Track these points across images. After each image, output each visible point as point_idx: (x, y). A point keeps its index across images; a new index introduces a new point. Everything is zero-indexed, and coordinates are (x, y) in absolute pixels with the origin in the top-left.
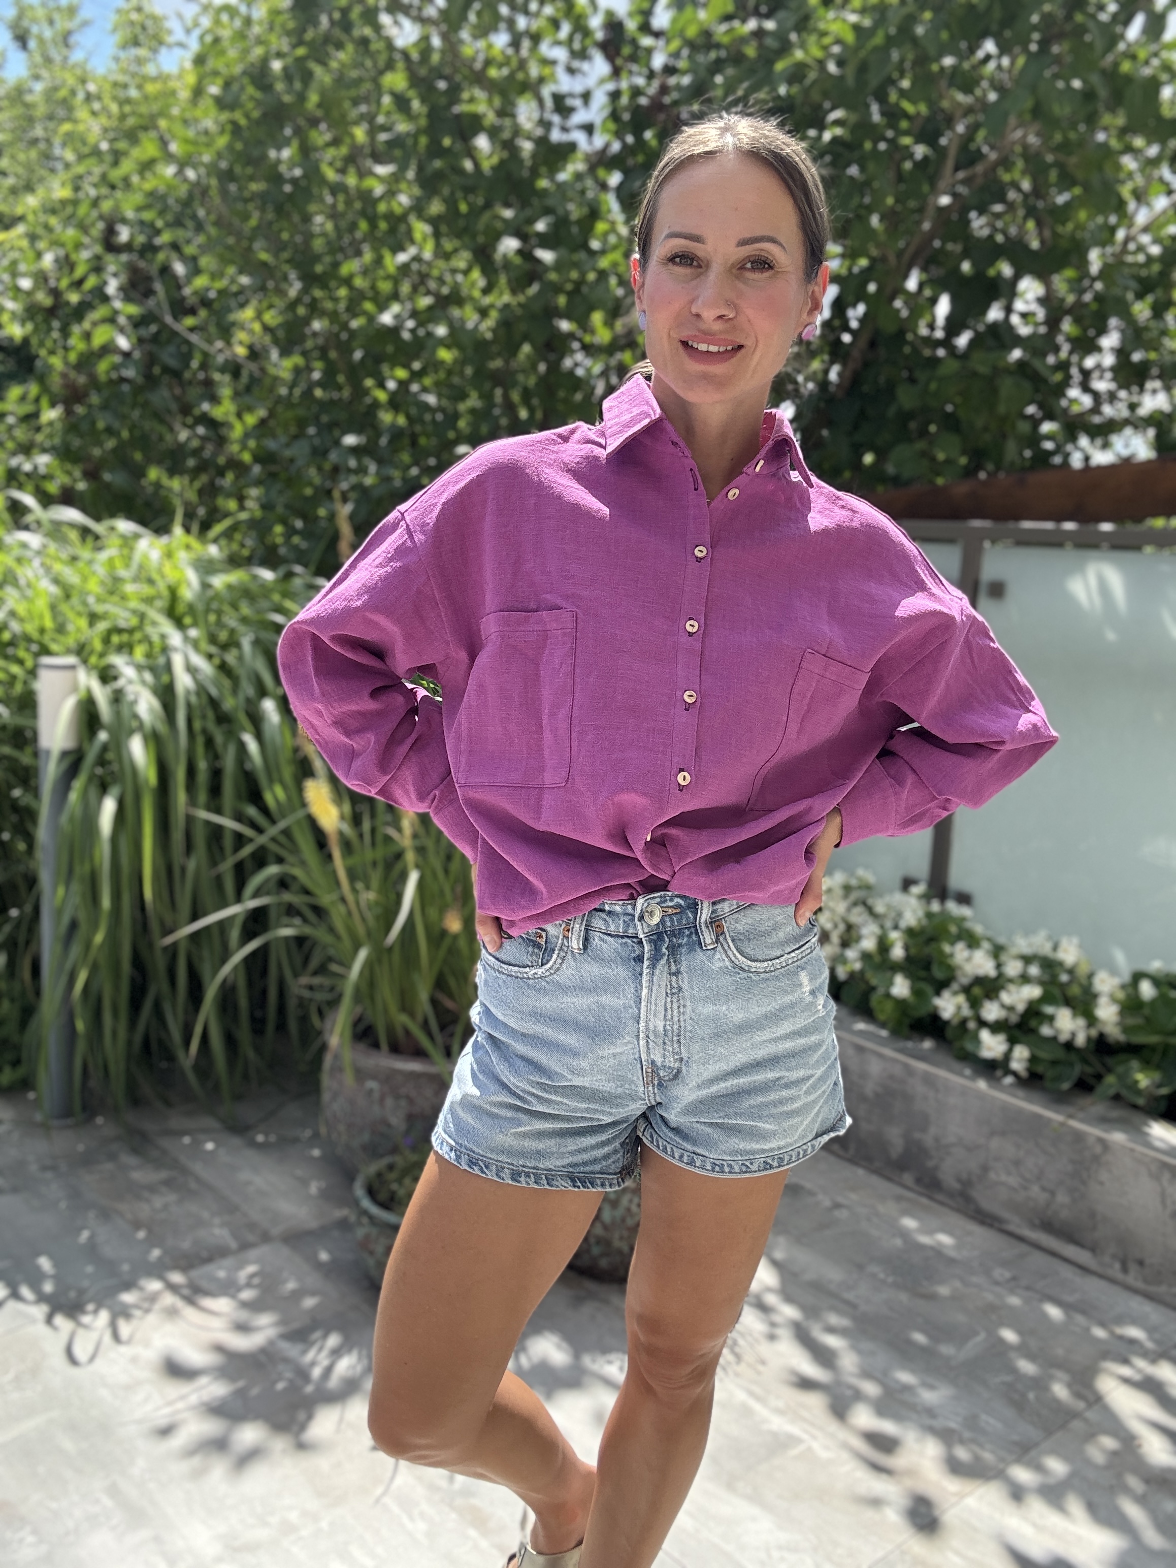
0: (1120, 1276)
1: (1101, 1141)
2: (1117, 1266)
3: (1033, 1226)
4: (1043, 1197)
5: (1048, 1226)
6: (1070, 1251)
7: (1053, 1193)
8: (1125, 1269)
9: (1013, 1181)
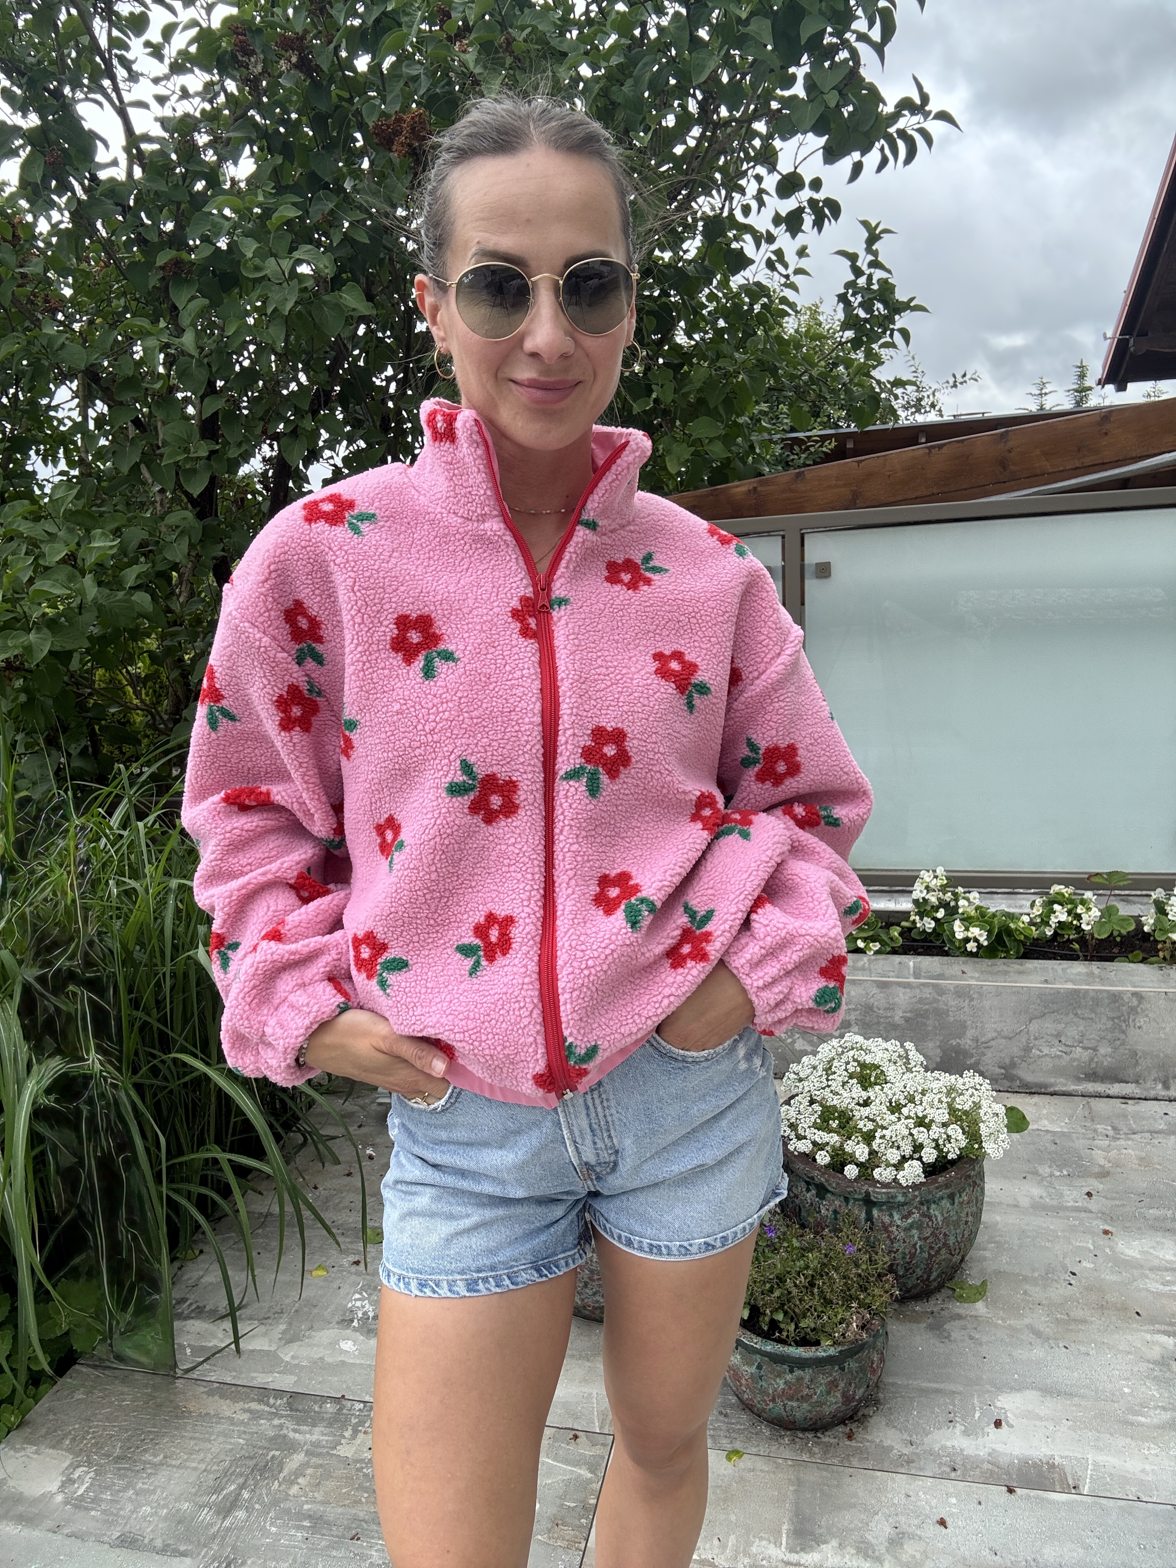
0: (1163, 1093)
1: (1135, 994)
2: (1160, 1086)
3: (1079, 1080)
4: (1086, 1055)
5: (1093, 1076)
6: (1116, 1089)
7: (1095, 1049)
8: (1166, 1087)
9: (1054, 1051)
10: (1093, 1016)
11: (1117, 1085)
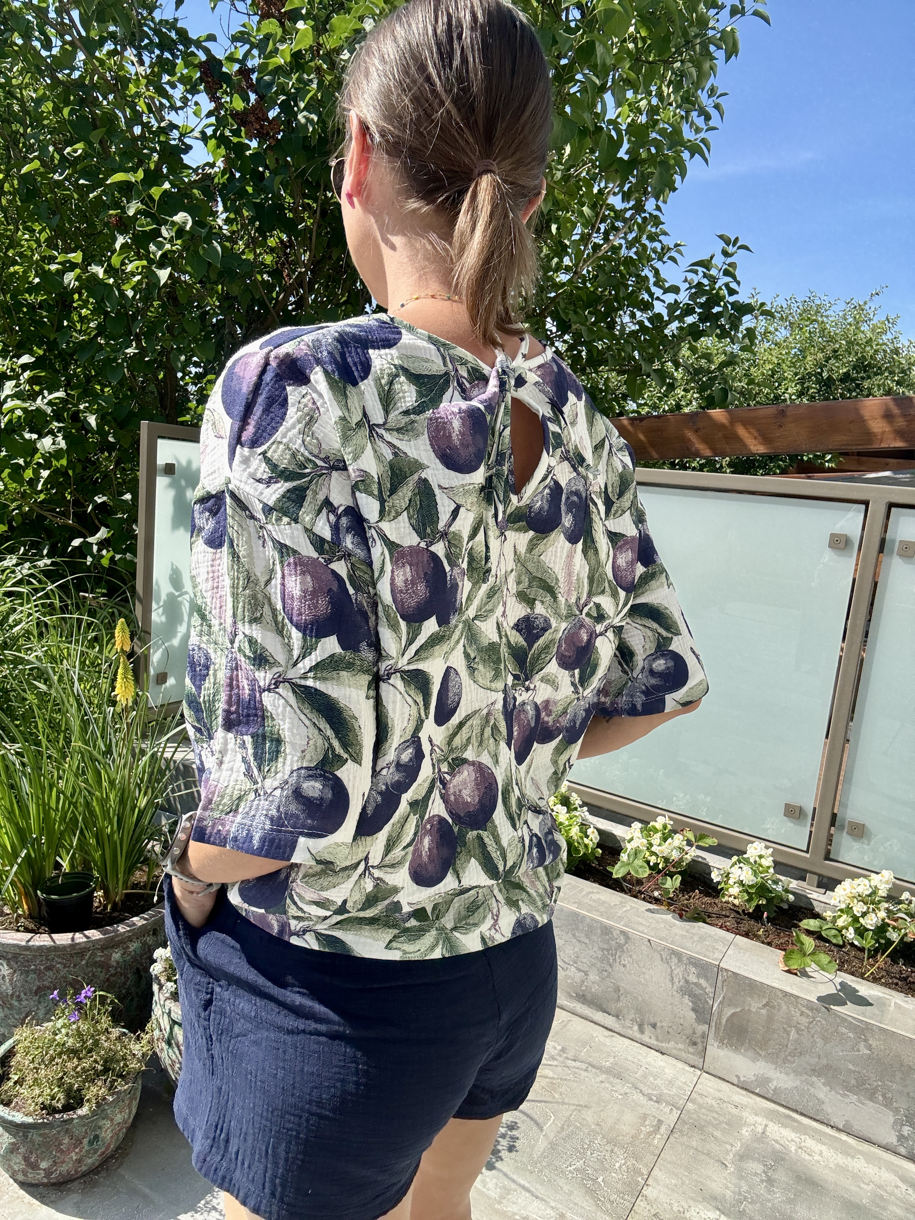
0: (638, 1035)
2: (636, 1028)
5: (582, 998)
6: (599, 1016)
7: (586, 973)
8: (642, 1031)
10: (587, 941)
11: (600, 1013)
